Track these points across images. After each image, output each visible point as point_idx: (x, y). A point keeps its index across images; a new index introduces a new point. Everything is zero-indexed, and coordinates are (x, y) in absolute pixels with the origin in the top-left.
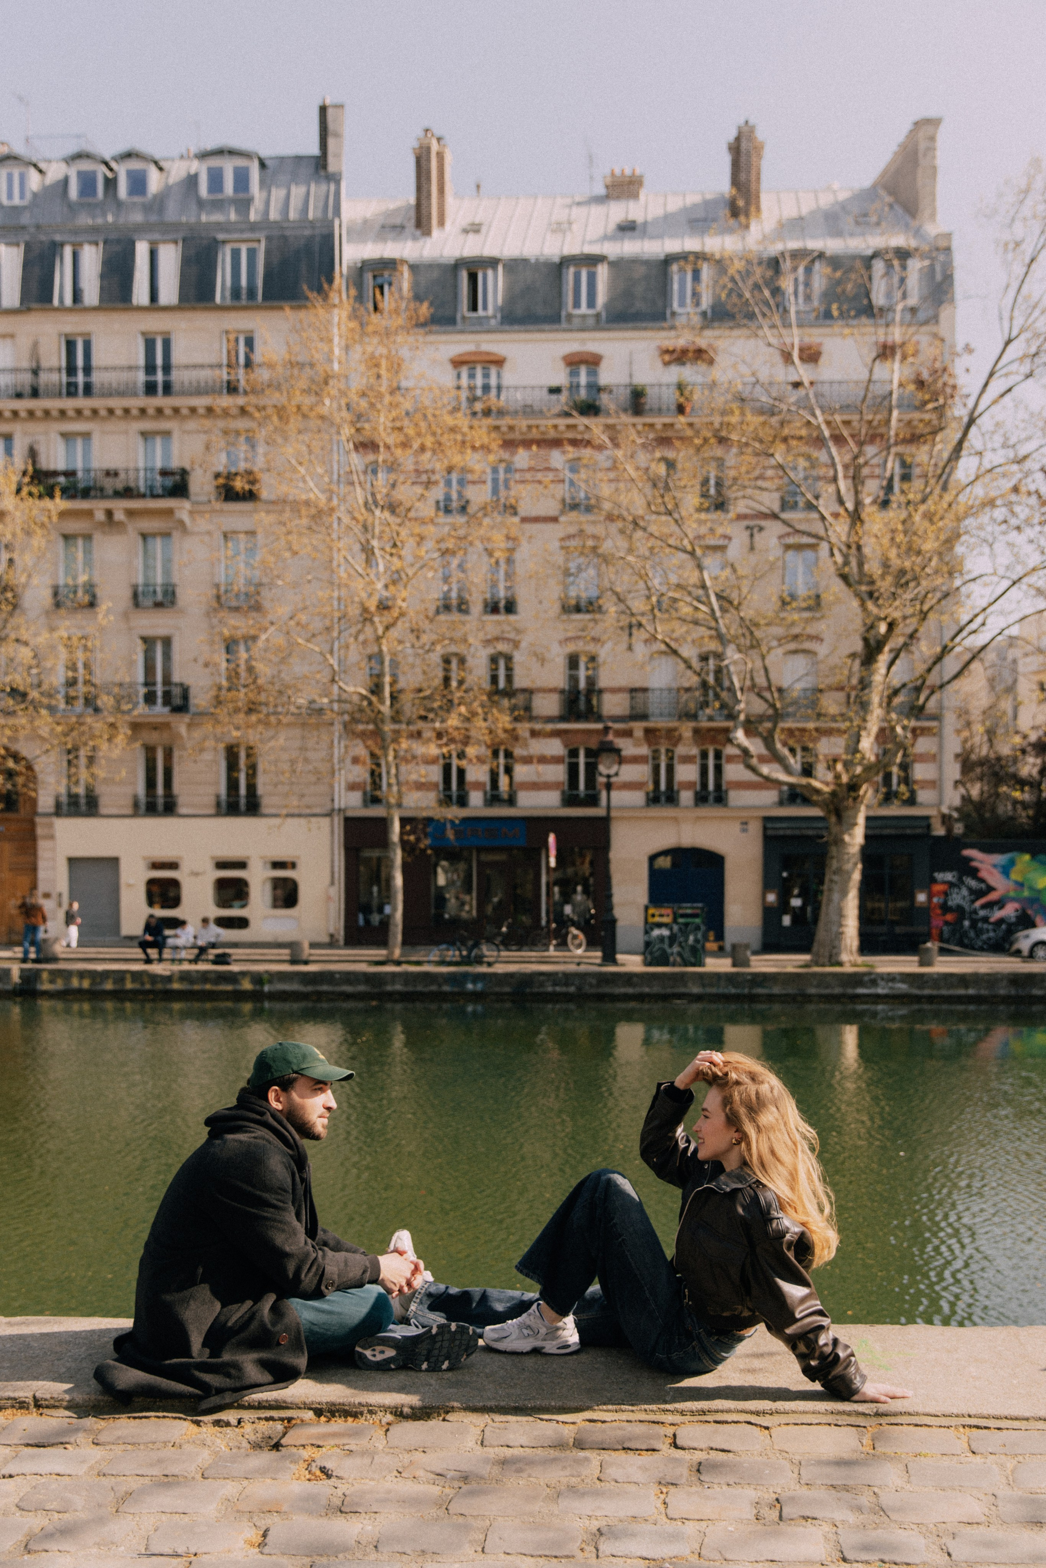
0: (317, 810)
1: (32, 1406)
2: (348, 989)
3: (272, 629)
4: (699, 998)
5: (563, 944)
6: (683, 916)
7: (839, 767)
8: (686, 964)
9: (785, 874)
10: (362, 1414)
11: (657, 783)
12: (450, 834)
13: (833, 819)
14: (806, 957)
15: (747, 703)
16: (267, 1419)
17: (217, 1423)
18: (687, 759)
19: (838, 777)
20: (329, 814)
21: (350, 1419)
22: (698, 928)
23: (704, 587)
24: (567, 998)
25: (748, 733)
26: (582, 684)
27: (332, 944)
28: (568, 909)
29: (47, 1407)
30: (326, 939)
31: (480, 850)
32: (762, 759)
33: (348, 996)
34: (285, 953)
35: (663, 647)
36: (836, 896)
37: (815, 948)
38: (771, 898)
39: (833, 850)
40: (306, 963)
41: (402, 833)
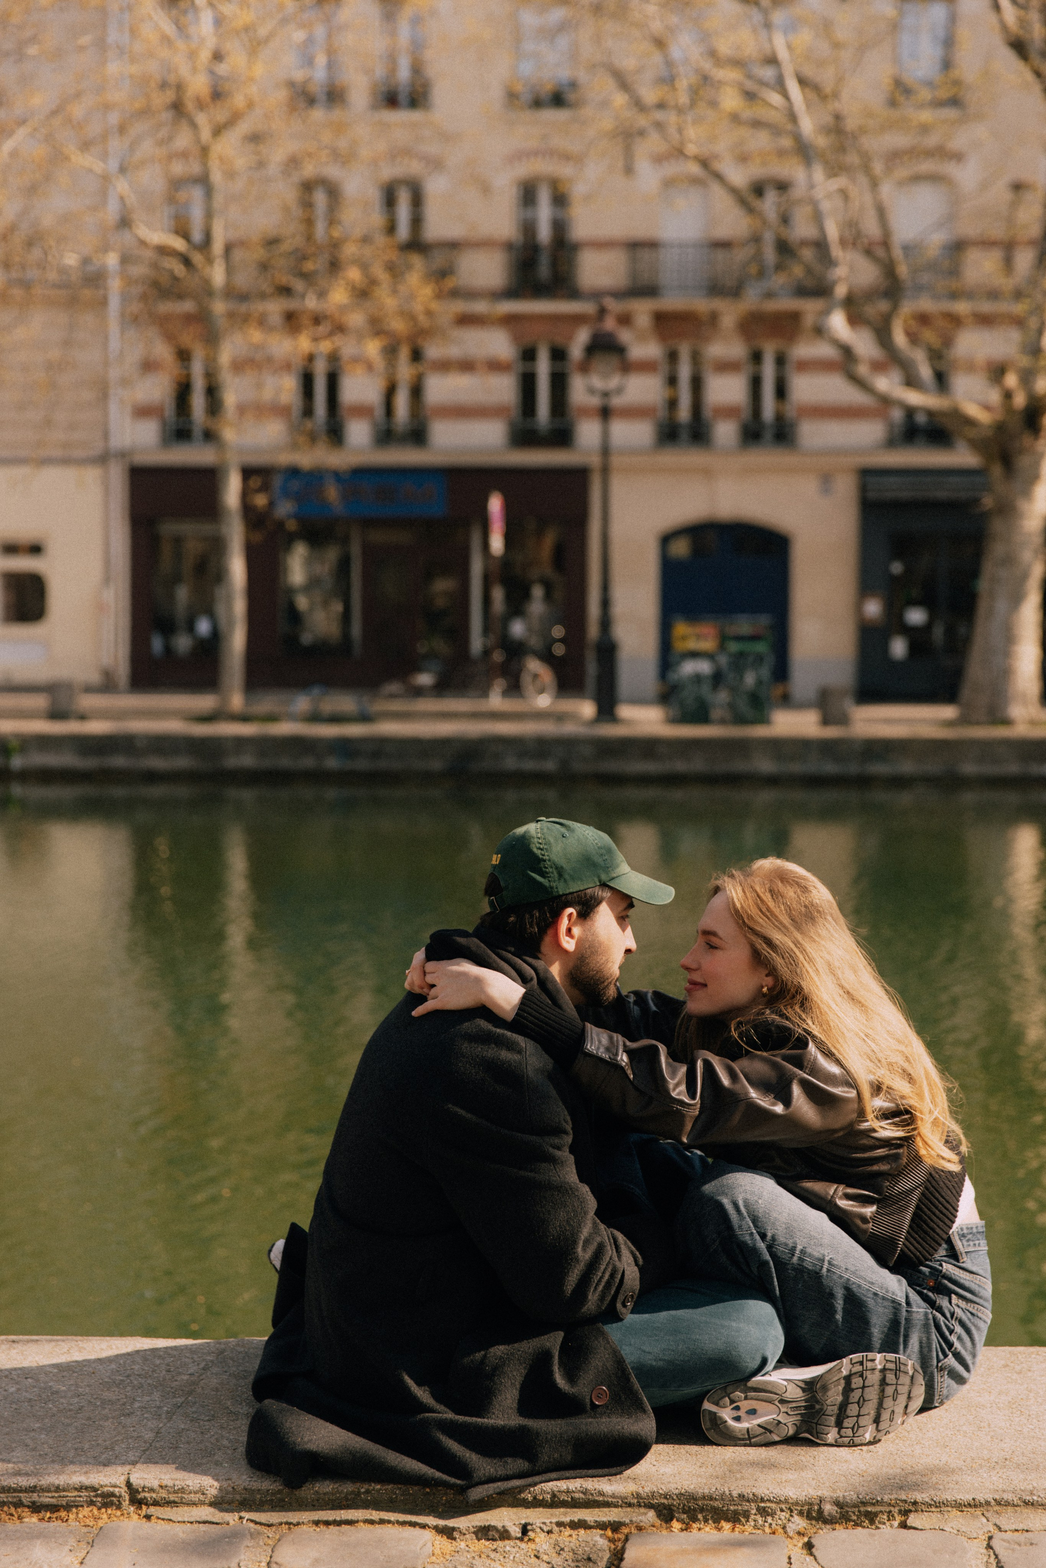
0: (78, 453)
1: (126, 1503)
2: (157, 763)
3: (21, 133)
4: (772, 781)
5: (514, 688)
6: (739, 638)
7: (1011, 380)
8: (740, 720)
9: (897, 568)
10: (746, 1515)
11: (672, 404)
12: (332, 493)
13: (997, 471)
14: (948, 712)
15: (851, 268)
16: (575, 1525)
17: (484, 1532)
18: (726, 367)
19: (1008, 395)
20: (103, 459)
21: (726, 1526)
22: (759, 659)
23: (772, 60)
24: (540, 778)
25: (854, 320)
26: (544, 233)
27: (107, 686)
28: (518, 629)
29: (156, 1503)
30: (94, 677)
31: (368, 523)
32: (878, 367)
33: (152, 777)
34: (40, 702)
35: (694, 169)
36: (1001, 605)
37: (966, 693)
38: (873, 608)
39: (997, 525)
40: (82, 717)
41: (245, 494)
